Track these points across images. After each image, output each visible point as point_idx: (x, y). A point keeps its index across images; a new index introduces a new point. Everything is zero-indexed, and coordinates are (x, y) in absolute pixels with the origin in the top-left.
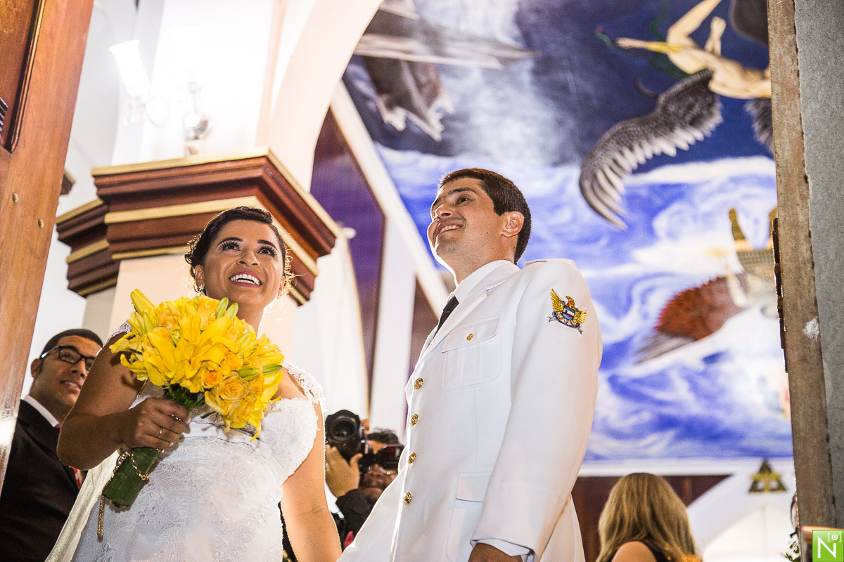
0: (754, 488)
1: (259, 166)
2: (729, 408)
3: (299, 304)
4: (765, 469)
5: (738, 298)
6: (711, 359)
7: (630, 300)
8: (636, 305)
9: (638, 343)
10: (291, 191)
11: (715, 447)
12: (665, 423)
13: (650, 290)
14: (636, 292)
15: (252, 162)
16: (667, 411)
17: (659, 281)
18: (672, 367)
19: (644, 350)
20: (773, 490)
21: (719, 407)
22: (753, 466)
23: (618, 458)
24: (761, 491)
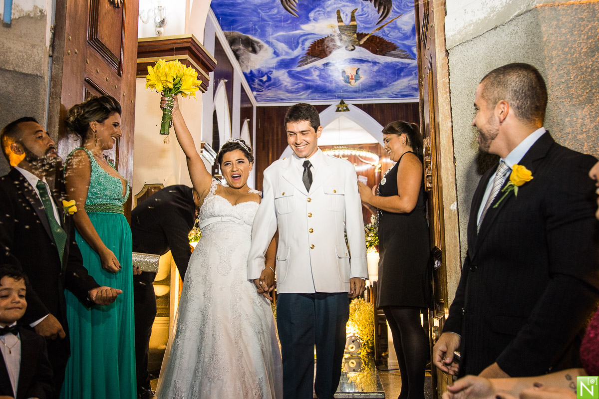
0: (338, 110)
1: (189, 42)
2: (331, 82)
3: (203, 92)
4: (342, 103)
5: (338, 43)
6: (326, 64)
7: (298, 43)
8: (300, 45)
9: (300, 59)
10: (200, 49)
11: (324, 95)
12: (307, 87)
13: (306, 40)
14: (300, 41)
15: (185, 40)
16: (309, 83)
17: (309, 36)
18: (312, 68)
19: (301, 61)
20: (344, 110)
21: (328, 82)
22: (338, 102)
23: (290, 99)
24: (341, 111)
